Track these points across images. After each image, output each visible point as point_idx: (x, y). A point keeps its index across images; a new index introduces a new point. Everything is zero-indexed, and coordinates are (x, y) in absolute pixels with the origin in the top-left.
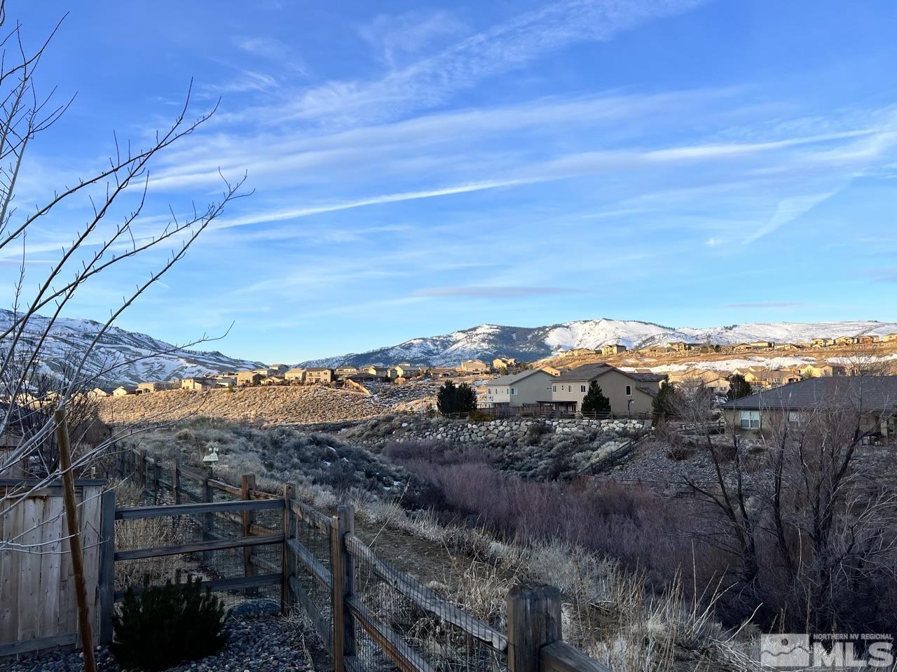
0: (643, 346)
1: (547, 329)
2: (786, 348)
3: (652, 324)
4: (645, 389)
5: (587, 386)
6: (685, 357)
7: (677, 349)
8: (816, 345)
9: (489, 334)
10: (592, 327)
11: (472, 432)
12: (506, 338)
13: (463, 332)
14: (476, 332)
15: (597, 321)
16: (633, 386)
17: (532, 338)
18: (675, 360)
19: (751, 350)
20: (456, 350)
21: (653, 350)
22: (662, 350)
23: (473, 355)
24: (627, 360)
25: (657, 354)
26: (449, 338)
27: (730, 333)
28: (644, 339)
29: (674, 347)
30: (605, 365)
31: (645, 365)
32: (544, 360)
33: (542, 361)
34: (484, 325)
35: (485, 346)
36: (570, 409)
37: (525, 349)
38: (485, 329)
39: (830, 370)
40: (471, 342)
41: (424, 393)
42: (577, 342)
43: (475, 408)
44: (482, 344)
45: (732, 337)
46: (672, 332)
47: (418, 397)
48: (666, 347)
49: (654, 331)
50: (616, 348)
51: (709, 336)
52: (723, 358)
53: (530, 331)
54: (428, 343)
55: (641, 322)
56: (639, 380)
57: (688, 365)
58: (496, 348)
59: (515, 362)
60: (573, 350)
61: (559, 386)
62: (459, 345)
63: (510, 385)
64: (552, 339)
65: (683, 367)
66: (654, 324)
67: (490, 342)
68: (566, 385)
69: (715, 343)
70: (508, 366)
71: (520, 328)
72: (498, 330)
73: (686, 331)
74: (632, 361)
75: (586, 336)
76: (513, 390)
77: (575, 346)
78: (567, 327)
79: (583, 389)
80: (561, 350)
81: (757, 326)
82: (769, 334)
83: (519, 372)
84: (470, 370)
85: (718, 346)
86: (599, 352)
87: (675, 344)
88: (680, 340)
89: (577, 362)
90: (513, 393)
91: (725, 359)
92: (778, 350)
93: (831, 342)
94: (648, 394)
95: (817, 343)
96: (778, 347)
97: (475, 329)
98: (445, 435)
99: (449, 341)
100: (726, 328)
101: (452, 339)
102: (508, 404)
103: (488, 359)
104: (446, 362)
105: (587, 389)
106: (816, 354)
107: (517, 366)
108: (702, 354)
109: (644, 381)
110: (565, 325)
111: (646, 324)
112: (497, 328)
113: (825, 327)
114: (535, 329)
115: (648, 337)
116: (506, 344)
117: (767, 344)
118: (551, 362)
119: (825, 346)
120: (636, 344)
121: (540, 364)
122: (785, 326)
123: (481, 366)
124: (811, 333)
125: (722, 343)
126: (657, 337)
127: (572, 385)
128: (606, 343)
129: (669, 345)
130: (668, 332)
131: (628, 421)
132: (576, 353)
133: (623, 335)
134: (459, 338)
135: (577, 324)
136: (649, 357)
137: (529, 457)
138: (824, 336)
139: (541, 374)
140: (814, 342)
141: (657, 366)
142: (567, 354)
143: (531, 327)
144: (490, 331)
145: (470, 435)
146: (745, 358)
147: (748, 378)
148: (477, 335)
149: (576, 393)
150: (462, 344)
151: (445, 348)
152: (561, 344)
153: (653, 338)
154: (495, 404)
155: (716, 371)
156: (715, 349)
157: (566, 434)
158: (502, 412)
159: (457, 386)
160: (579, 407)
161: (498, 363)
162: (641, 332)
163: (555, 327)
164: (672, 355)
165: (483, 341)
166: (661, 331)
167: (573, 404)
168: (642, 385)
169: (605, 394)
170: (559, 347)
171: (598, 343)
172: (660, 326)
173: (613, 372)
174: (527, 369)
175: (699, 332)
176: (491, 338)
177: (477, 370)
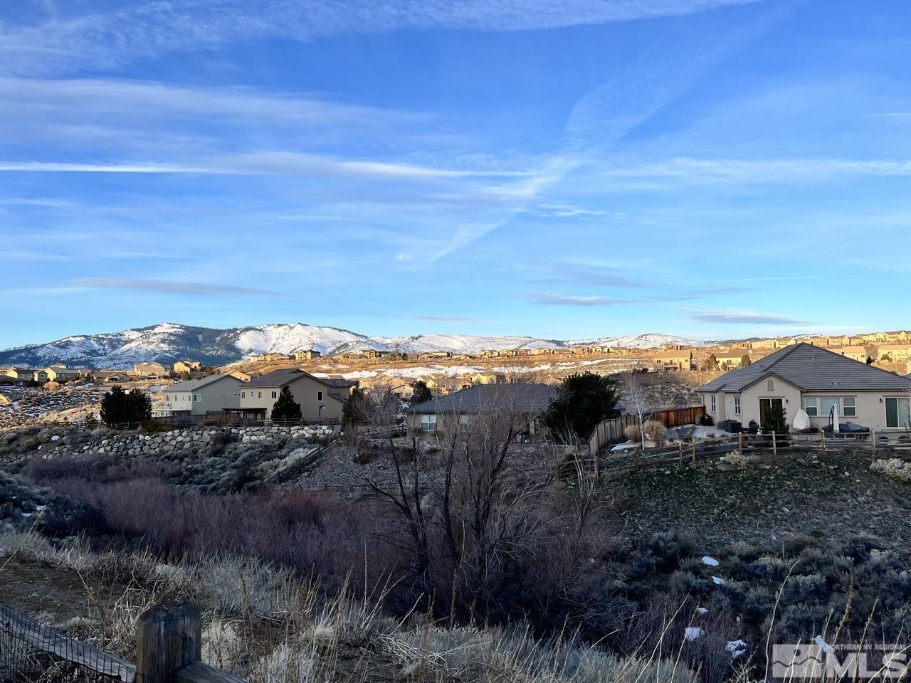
0: (337, 352)
1: (238, 331)
2: (462, 358)
3: (346, 331)
4: (337, 394)
5: (278, 392)
6: (375, 364)
7: (368, 356)
8: (485, 356)
9: (171, 334)
10: (287, 331)
11: (145, 444)
12: (190, 340)
13: (139, 330)
14: (154, 332)
15: (292, 325)
16: (324, 391)
17: (221, 340)
18: (366, 367)
19: (432, 360)
20: (128, 350)
21: (347, 356)
22: (355, 356)
23: (149, 356)
24: (321, 366)
25: (350, 360)
26: (119, 337)
27: (416, 343)
28: (338, 345)
29: (366, 354)
30: (298, 371)
31: (338, 371)
32: (234, 364)
33: (231, 365)
34: (165, 324)
35: (165, 347)
36: (259, 416)
37: (211, 352)
38: (165, 329)
39: (494, 378)
40: (148, 342)
41: (83, 401)
42: (270, 347)
43: (150, 417)
44: (162, 345)
45: (417, 347)
46: (364, 340)
47: (75, 404)
48: (359, 354)
49: (348, 338)
50: (310, 353)
51: (398, 345)
52: (409, 365)
53: (219, 332)
54: (92, 342)
55: (336, 329)
56: (331, 386)
57: (378, 371)
58: (178, 350)
59: (200, 365)
60: (265, 355)
61: (248, 392)
62: (133, 345)
63: (193, 391)
64: (244, 342)
65: (374, 374)
66: (349, 332)
67: (171, 343)
68: (256, 391)
69: (402, 352)
70: (192, 370)
71: (207, 329)
72: (181, 330)
73: (377, 339)
74: (325, 367)
75: (280, 341)
76: (195, 396)
77: (268, 350)
78: (260, 330)
79: (274, 395)
80: (253, 354)
81: (439, 338)
82: (448, 345)
83: (204, 377)
84: (146, 374)
85: (405, 355)
86: (293, 358)
87: (366, 351)
88: (371, 347)
89: (269, 367)
90: (195, 400)
91: (409, 367)
92: (455, 359)
93: (496, 354)
94: (339, 400)
95: (485, 354)
96: (455, 357)
97: (153, 328)
98: (108, 448)
99: (120, 340)
100: (413, 338)
101: (123, 338)
102: (188, 412)
103: (166, 362)
104: (115, 364)
105: (278, 395)
106: (484, 364)
107: (203, 370)
108: (391, 362)
109: (336, 387)
110: (258, 328)
111: (340, 331)
112: (180, 328)
113: (493, 341)
114: (225, 331)
115: (342, 344)
116: (191, 346)
117: (446, 354)
118: (242, 367)
119: (491, 357)
120: (330, 350)
121: (228, 368)
122: (461, 338)
123: (159, 369)
124: (482, 345)
125: (409, 351)
126: (351, 344)
127: (262, 391)
128: (300, 348)
129: (361, 352)
130: (361, 340)
131: (319, 427)
132: (268, 358)
133: (318, 341)
134: (134, 337)
135: (271, 328)
136: (342, 363)
137: (211, 469)
138: (491, 349)
139: (229, 379)
140: (483, 353)
141: (349, 372)
142: (259, 358)
143: (221, 329)
144: (172, 331)
145: (141, 448)
146: (428, 366)
147: (430, 385)
148: (155, 334)
149: (266, 400)
150: (137, 344)
151: (114, 347)
152: (253, 348)
153: (346, 345)
154: (173, 412)
155: (402, 378)
156: (401, 357)
157: (254, 442)
158: (181, 420)
159: (127, 392)
160: (269, 414)
161: (179, 367)
162: (336, 339)
163: (247, 329)
164: (363, 361)
165: (163, 341)
166: (354, 339)
167: (262, 411)
168: (334, 391)
169: (296, 400)
170: (251, 351)
171: (293, 348)
172: (353, 334)
173: (305, 379)
174: (214, 373)
175: (389, 341)
176: (173, 338)
177: (153, 374)
